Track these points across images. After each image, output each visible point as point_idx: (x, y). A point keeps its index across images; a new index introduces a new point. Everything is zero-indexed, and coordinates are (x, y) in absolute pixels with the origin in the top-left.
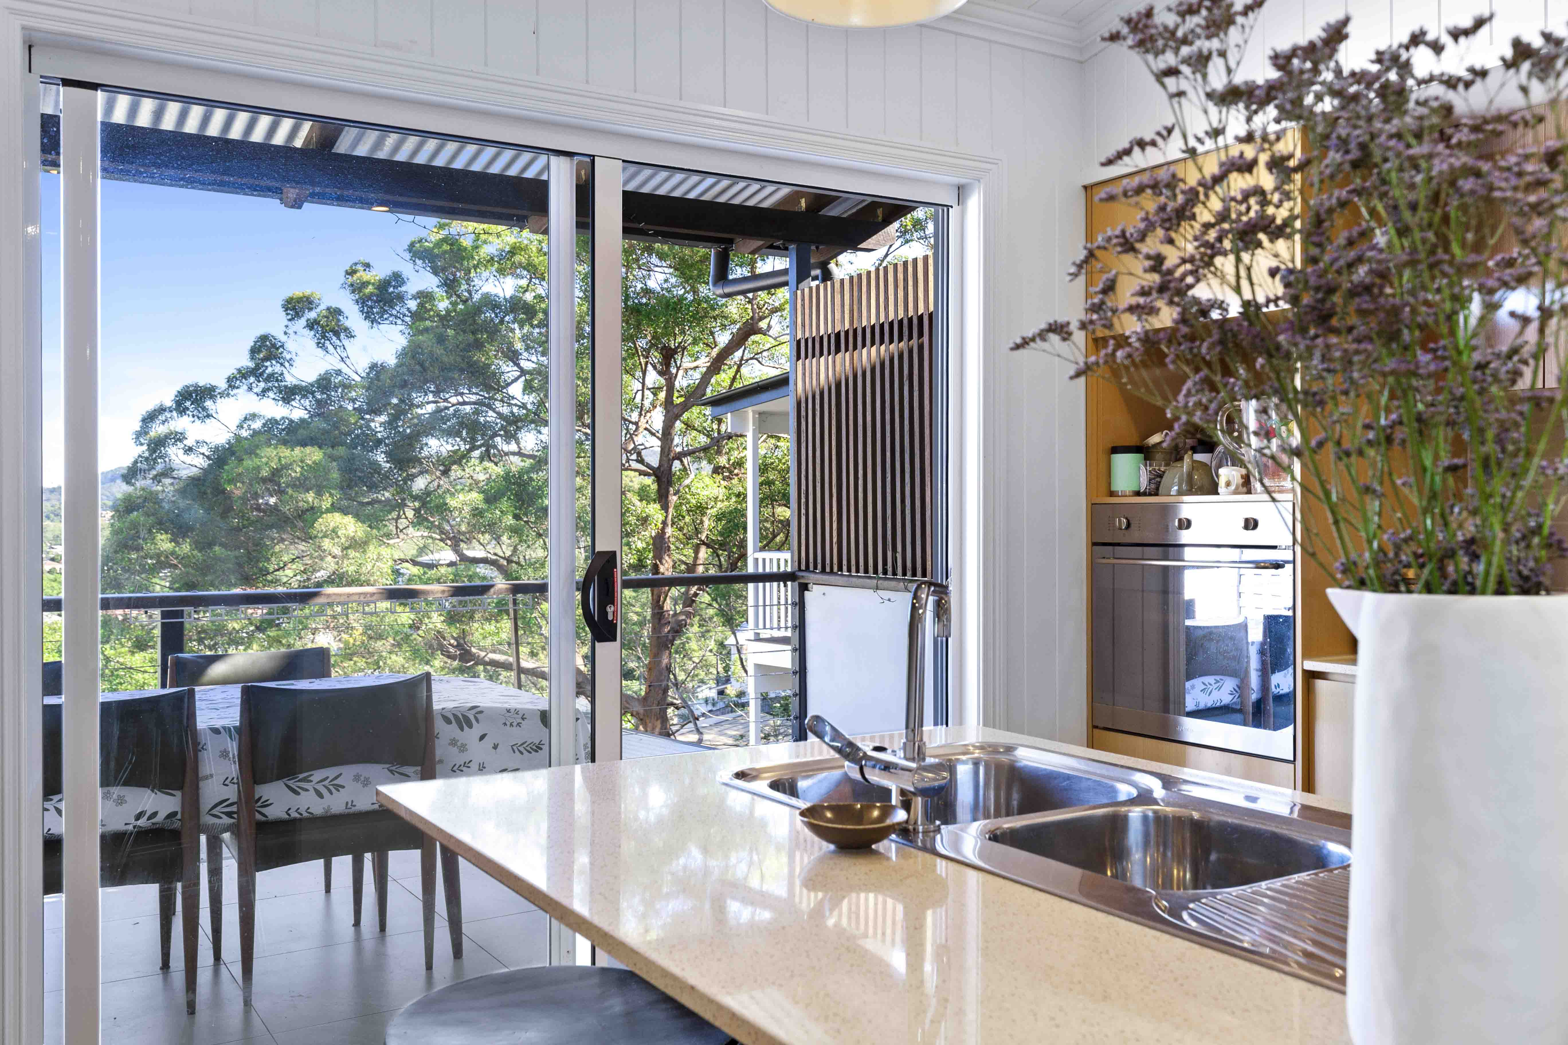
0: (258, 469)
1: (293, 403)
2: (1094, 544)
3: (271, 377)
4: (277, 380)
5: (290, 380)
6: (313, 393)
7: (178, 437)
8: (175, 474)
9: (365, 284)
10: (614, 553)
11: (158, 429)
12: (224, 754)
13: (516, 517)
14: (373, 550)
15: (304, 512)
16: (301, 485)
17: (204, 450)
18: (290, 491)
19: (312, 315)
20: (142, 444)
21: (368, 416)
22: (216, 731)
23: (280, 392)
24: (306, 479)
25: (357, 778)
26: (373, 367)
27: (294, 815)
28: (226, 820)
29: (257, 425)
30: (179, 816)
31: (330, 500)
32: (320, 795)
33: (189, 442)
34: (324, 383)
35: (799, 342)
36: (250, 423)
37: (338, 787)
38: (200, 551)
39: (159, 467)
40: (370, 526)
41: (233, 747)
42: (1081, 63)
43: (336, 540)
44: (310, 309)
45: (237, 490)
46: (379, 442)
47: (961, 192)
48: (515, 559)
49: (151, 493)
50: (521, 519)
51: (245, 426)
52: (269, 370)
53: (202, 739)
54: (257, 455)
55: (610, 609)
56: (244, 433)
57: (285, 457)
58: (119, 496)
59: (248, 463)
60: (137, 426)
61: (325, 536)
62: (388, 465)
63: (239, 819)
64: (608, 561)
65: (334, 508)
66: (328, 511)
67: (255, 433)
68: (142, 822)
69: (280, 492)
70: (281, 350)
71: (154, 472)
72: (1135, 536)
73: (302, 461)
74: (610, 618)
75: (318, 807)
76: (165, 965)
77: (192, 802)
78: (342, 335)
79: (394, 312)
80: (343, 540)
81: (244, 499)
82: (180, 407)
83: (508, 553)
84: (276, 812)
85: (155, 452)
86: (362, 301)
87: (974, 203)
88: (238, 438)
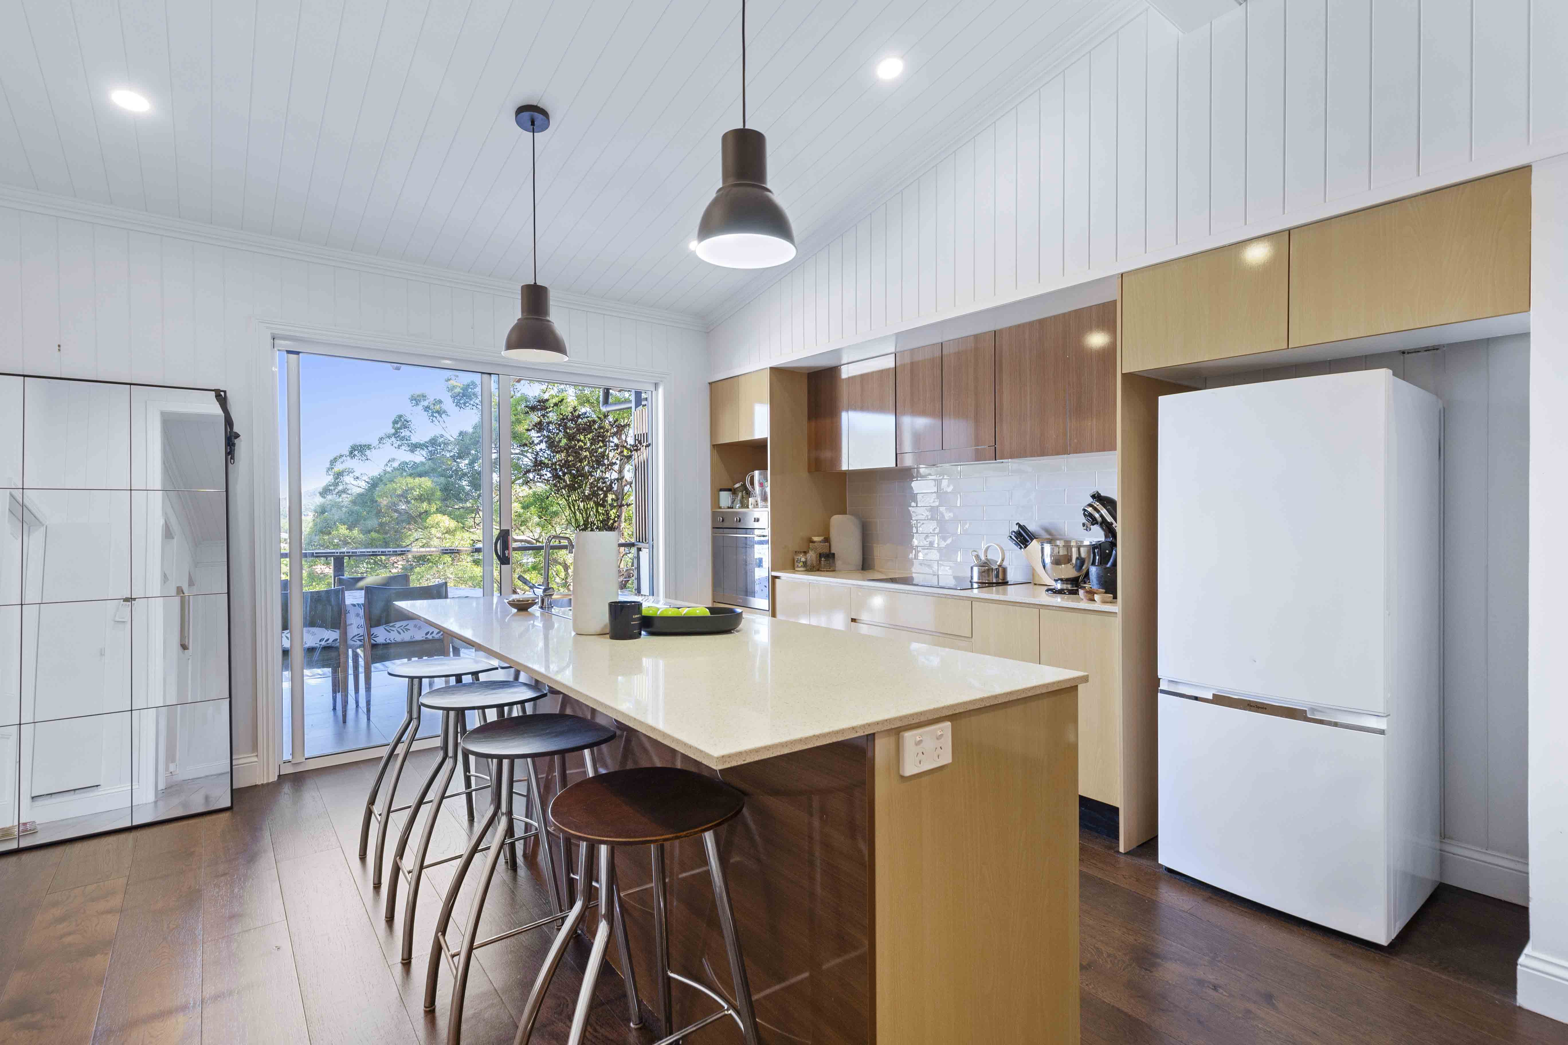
0: (395, 490)
1: (416, 452)
2: (713, 528)
3: (403, 438)
4: (407, 440)
5: (414, 440)
6: (427, 447)
7: (350, 471)
8: (349, 492)
9: (454, 387)
10: (509, 530)
11: (338, 467)
12: (358, 615)
13: (540, 517)
14: (459, 535)
15: (421, 514)
16: (420, 499)
17: (365, 478)
18: (413, 501)
19: (426, 403)
20: (330, 475)
21: (458, 460)
22: (354, 605)
23: (409, 446)
24: (422, 495)
25: (415, 626)
26: (461, 433)
27: (388, 641)
28: (359, 643)
29: (396, 464)
30: (338, 641)
31: (435, 506)
32: (399, 633)
33: (357, 474)
34: (433, 442)
35: (635, 435)
36: (392, 463)
37: (407, 630)
38: (364, 535)
39: (340, 488)
40: (458, 522)
41: (362, 612)
42: (708, 333)
43: (439, 529)
44: (424, 400)
45: (384, 502)
46: (465, 475)
47: (656, 385)
48: (541, 540)
49: (336, 503)
50: (542, 518)
51: (389, 465)
52: (403, 434)
53: (348, 609)
54: (394, 482)
55: (506, 552)
56: (389, 469)
57: (410, 483)
58: (318, 504)
59: (389, 486)
60: (328, 465)
61: (432, 527)
62: (469, 488)
63: (364, 642)
64: (506, 533)
65: (439, 511)
66: (434, 513)
67: (395, 469)
68: (323, 643)
69: (408, 502)
70: (410, 423)
71: (337, 491)
72: (726, 525)
73: (420, 486)
74: (507, 555)
75: (398, 638)
76: (334, 709)
77: (344, 634)
78: (443, 416)
79: (472, 402)
80: (442, 529)
81: (388, 507)
82: (352, 454)
83: (536, 537)
84: (380, 640)
85: (337, 479)
86: (454, 397)
87: (661, 390)
88: (385, 472)
